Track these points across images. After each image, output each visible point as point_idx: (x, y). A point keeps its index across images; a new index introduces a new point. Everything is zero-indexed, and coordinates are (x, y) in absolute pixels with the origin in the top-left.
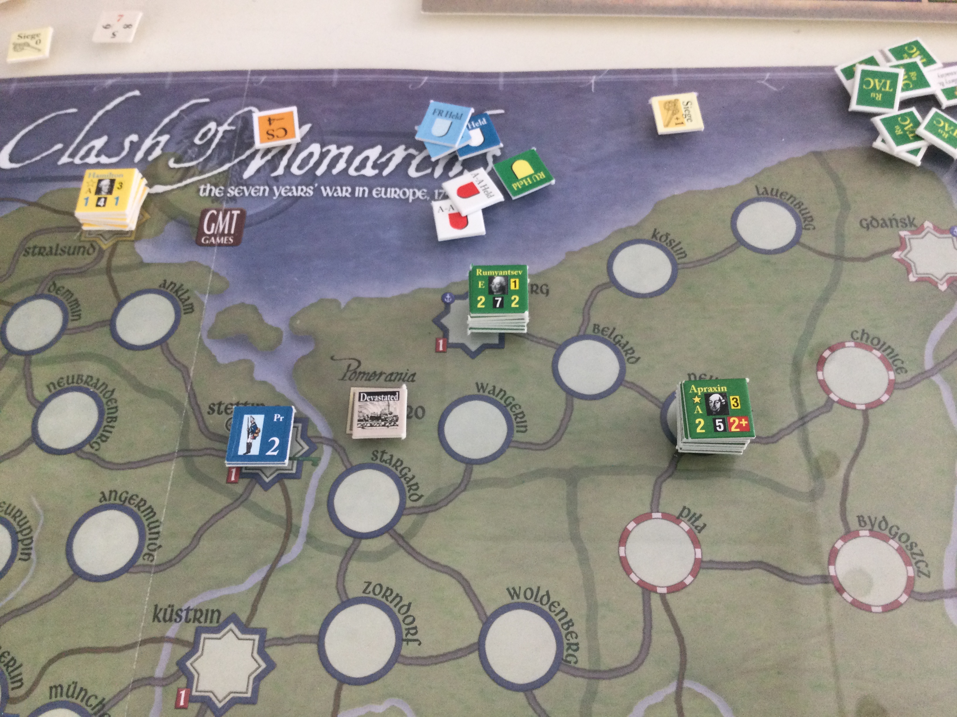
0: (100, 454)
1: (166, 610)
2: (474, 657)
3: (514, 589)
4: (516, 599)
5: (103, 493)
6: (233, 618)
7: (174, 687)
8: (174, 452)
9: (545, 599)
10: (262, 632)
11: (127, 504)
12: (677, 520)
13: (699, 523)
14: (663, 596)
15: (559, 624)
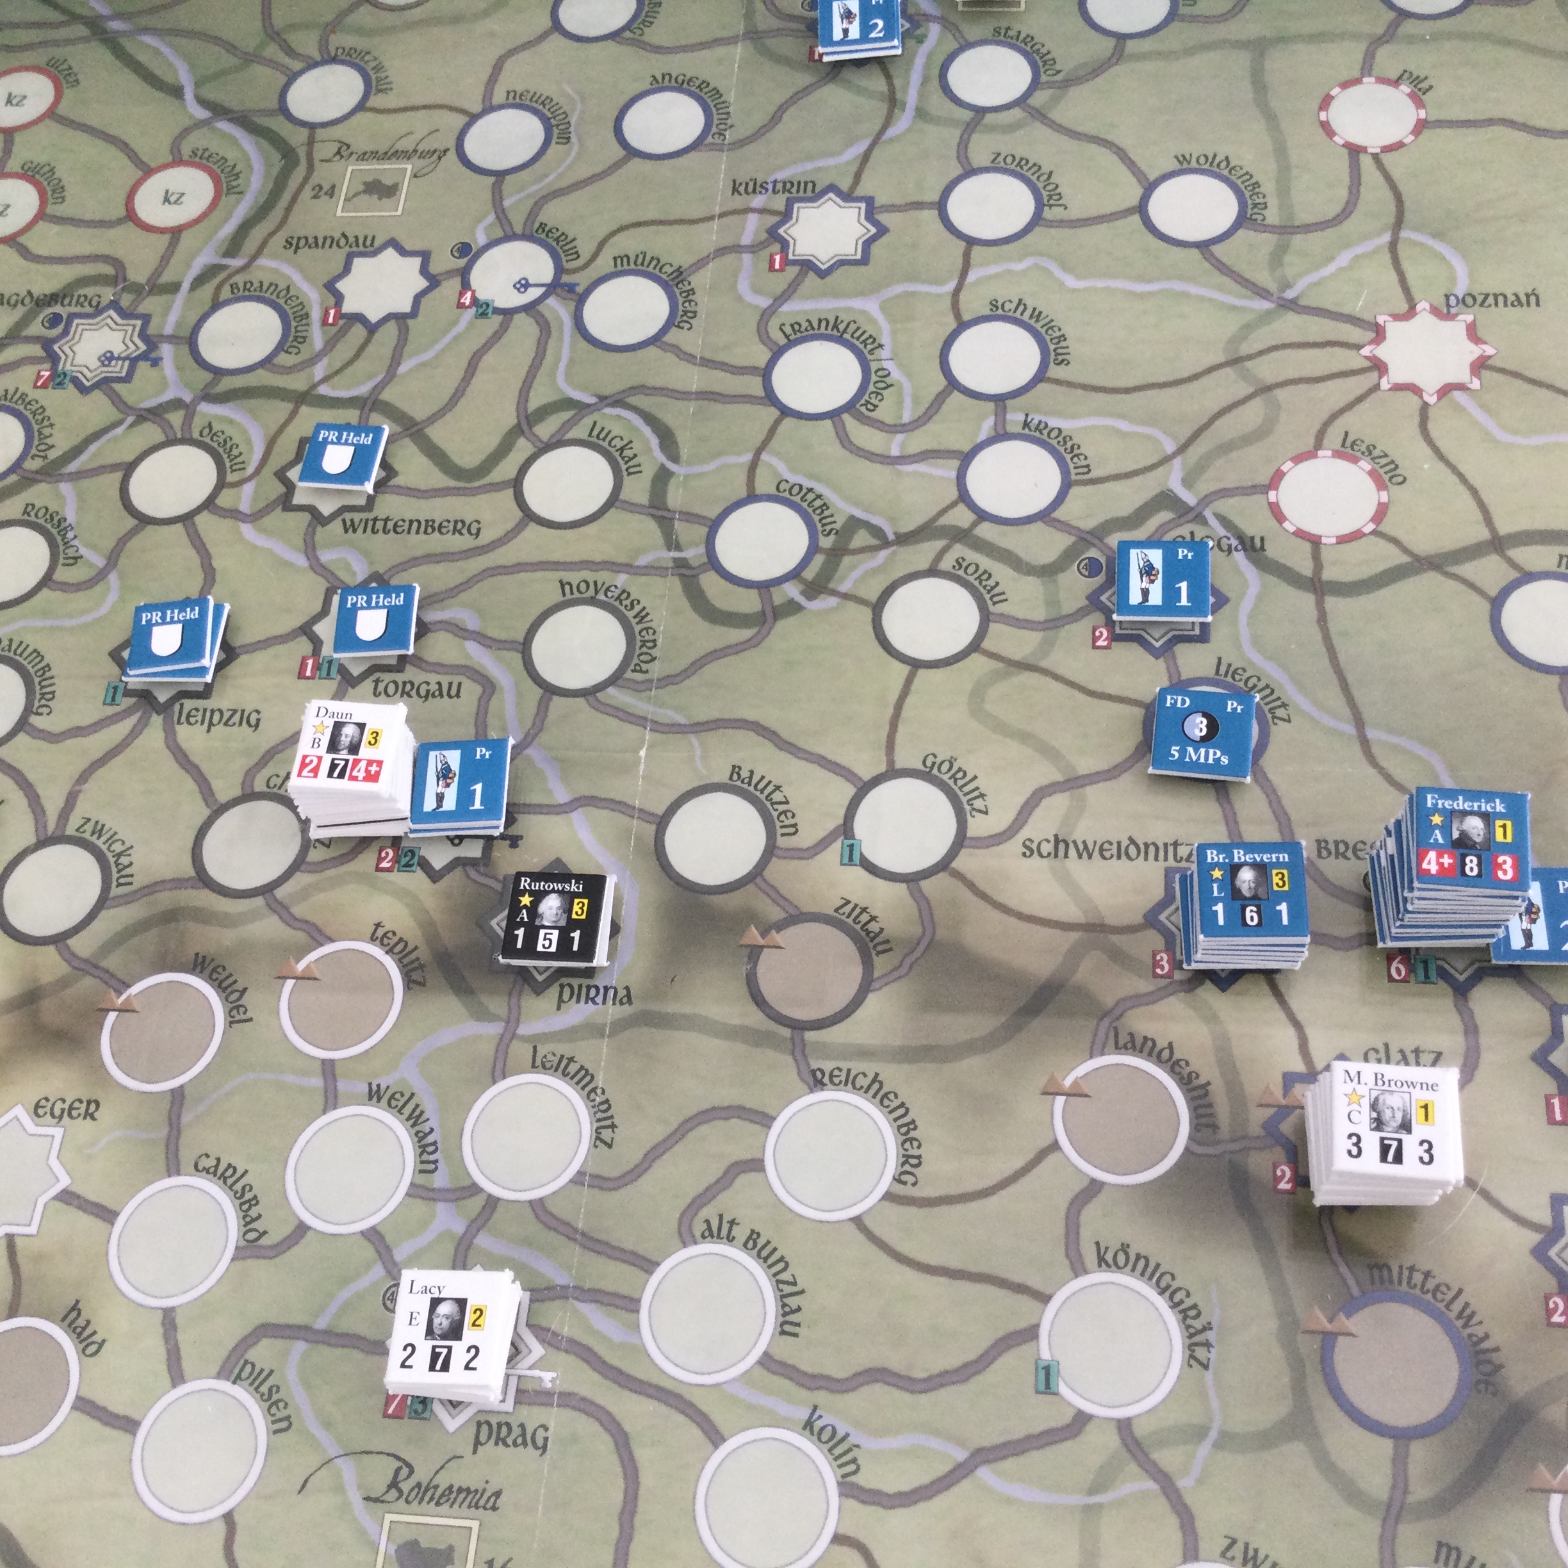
0: (646, 38)
1: (747, 184)
2: (1136, 218)
3: (1183, 156)
4: (1185, 165)
5: (654, 77)
6: (832, 188)
7: (765, 254)
8: (738, 36)
9: (1223, 165)
10: (869, 201)
11: (685, 85)
12: (1396, 83)
13: (1424, 85)
14: (1375, 157)
15: (1242, 187)
